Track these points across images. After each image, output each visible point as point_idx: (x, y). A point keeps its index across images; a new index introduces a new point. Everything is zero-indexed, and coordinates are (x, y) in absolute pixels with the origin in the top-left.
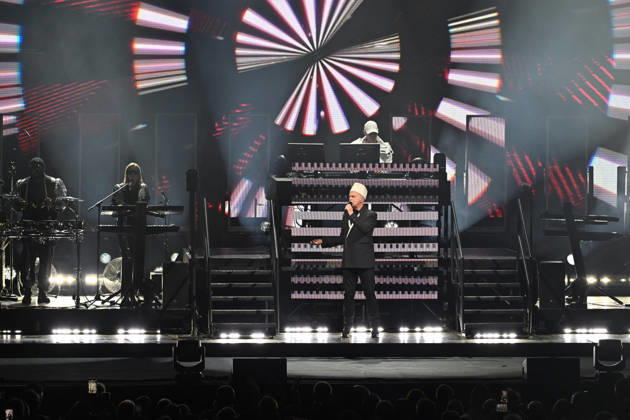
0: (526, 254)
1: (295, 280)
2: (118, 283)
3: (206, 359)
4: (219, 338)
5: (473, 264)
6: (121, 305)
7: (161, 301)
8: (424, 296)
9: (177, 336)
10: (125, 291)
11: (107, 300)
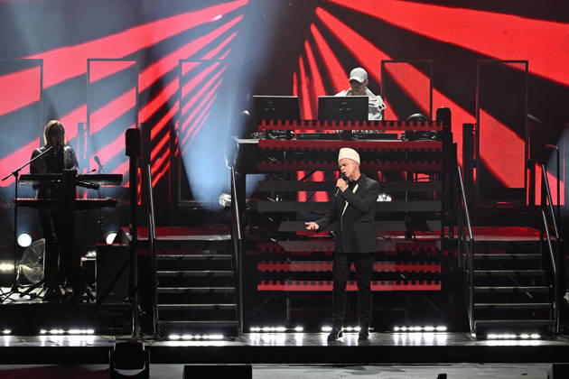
0: (552, 233)
1: (262, 267)
2: (41, 270)
3: (151, 366)
4: (168, 340)
5: (485, 246)
6: (44, 299)
7: (94, 294)
8: (426, 287)
9: (114, 337)
10: (49, 281)
11: (26, 293)
